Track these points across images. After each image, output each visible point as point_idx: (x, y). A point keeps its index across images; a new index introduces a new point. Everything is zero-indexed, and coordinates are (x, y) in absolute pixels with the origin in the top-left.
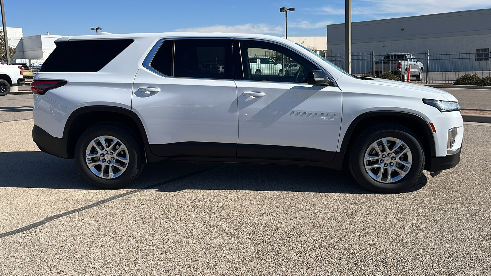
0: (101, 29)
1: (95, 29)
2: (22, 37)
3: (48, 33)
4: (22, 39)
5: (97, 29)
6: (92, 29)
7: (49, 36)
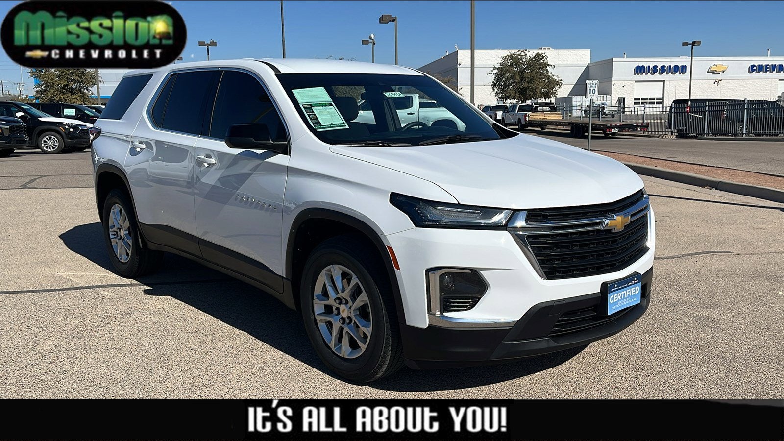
0: (699, 43)
1: (690, 44)
2: (589, 62)
3: (625, 56)
4: (588, 66)
5: (694, 43)
6: (685, 44)
7: (625, 59)
